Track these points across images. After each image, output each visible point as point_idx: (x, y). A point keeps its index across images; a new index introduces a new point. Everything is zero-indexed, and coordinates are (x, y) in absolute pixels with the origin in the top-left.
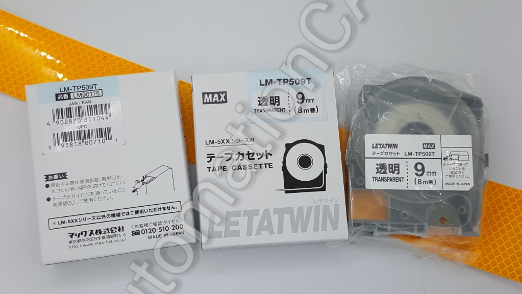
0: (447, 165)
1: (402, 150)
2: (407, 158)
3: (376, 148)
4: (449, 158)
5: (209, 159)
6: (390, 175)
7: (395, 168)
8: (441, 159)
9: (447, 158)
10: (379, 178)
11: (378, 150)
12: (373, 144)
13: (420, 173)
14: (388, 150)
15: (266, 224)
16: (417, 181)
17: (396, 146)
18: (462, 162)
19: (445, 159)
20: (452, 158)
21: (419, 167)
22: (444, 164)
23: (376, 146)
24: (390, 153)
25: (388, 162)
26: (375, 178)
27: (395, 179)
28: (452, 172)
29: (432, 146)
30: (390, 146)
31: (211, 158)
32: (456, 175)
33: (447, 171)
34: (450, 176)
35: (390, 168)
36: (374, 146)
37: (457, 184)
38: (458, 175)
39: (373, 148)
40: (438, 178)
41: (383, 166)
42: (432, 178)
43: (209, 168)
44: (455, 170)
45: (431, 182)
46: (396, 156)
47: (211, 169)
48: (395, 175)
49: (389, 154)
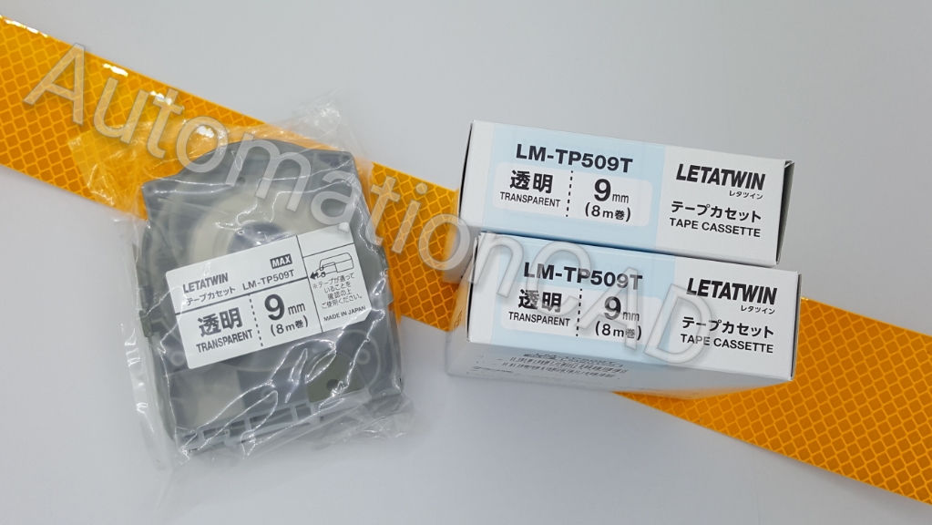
0: (319, 286)
1: (236, 282)
2: (249, 294)
4: (320, 273)
6: (227, 332)
7: (232, 318)
8: (307, 277)
9: (317, 274)
10: (209, 343)
13: (276, 313)
14: (213, 288)
16: (275, 330)
17: (224, 278)
18: (345, 274)
19: (313, 276)
20: (325, 270)
21: (274, 303)
22: (315, 286)
24: (217, 293)
25: (216, 311)
26: (202, 347)
27: (237, 337)
28: (331, 296)
29: (286, 259)
30: (215, 280)
32: (338, 299)
33: (322, 297)
34: (329, 304)
37: (344, 313)
38: (342, 297)
40: (309, 312)
41: (210, 320)
42: (298, 316)
44: (336, 291)
45: (299, 323)
46: (230, 296)
48: (236, 330)
49: (216, 295)
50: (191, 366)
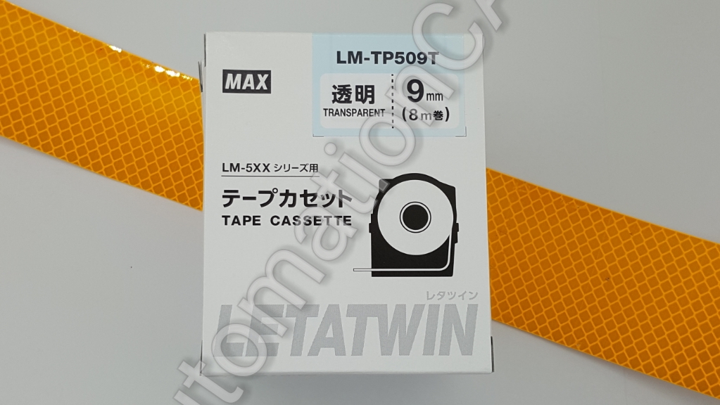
5: (228, 200)
15: (330, 334)
31: (232, 198)
43: (226, 217)
47: (230, 220)
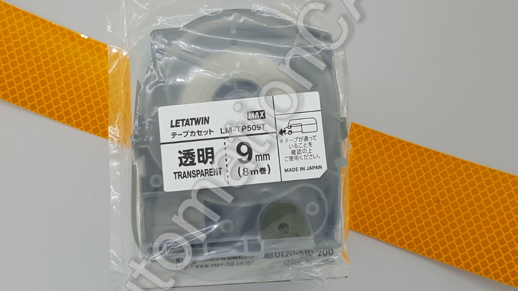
0: (285, 142)
1: (216, 126)
2: (224, 138)
3: (177, 126)
4: (287, 130)
6: (200, 166)
7: (207, 155)
8: (276, 132)
9: (285, 131)
10: (184, 173)
11: (179, 130)
12: (172, 121)
13: (245, 158)
14: (195, 128)
17: (206, 120)
18: (308, 135)
19: (282, 132)
20: (293, 129)
21: (244, 149)
22: (281, 141)
23: (177, 123)
24: (198, 132)
25: (195, 146)
26: (178, 175)
27: (209, 172)
28: (293, 152)
29: (261, 114)
30: (197, 122)
32: (299, 155)
34: (291, 158)
35: (199, 156)
36: (174, 124)
37: (302, 169)
38: (303, 154)
39: (172, 126)
40: (273, 162)
41: (188, 154)
42: (264, 164)
44: (298, 148)
45: (263, 170)
46: (208, 136)
48: (208, 166)
49: (197, 134)
50: (167, 189)
